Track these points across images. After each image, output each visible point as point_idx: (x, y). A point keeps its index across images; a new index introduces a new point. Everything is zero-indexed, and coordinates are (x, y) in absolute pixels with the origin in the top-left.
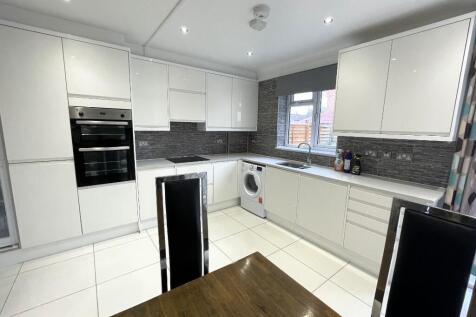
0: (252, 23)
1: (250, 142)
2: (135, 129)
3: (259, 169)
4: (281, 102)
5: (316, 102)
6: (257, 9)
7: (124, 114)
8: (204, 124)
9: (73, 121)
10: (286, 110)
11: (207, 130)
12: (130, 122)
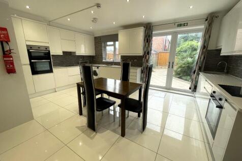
0: (93, 21)
1: (93, 60)
2: (51, 54)
3: (98, 68)
4: (103, 45)
5: (114, 45)
6: (94, 19)
7: (47, 48)
8: (75, 53)
9: (28, 50)
10: (105, 48)
11: (77, 55)
12: (49, 51)
